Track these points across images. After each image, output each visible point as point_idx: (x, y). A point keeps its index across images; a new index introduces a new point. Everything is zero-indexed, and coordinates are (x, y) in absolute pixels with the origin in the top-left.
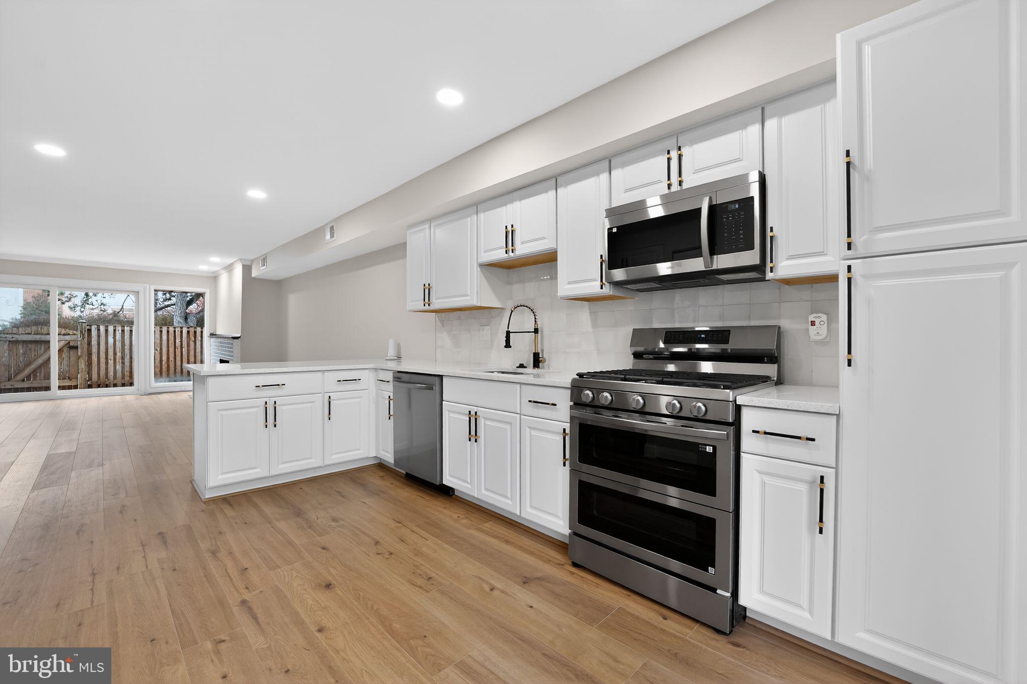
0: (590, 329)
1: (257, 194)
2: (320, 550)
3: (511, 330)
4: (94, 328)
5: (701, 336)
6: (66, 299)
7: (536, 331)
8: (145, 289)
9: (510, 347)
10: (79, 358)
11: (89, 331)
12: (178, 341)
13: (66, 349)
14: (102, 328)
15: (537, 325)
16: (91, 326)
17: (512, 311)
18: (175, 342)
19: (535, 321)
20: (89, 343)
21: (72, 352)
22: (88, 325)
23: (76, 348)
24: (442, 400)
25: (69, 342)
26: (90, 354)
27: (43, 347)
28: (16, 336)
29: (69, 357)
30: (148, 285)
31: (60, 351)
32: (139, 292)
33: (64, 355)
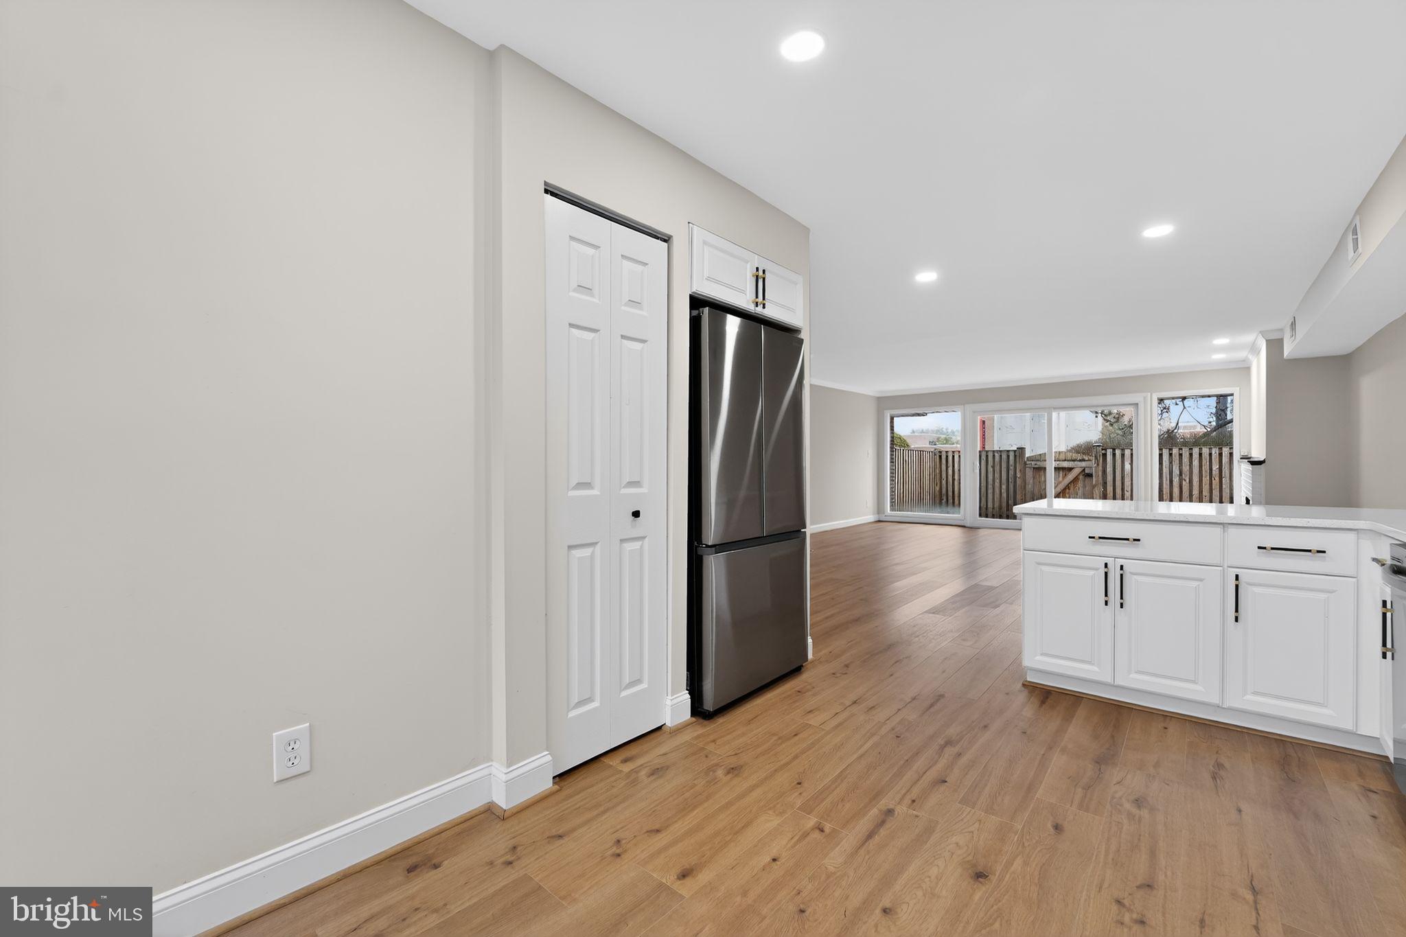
1: (1158, 231)
2: (1049, 825)
4: (1109, 452)
6: (1115, 420)
8: (1145, 398)
10: (1094, 487)
11: (1105, 455)
12: (1215, 467)
13: (1081, 477)
14: (1118, 452)
16: (1106, 450)
18: (1211, 469)
20: (1104, 472)
21: (1088, 480)
22: (1102, 450)
23: (1090, 475)
25: (1084, 470)
26: (1105, 484)
27: (1061, 475)
28: (1038, 463)
29: (1084, 486)
30: (1149, 394)
31: (1076, 480)
32: (1137, 404)
33: (1080, 484)
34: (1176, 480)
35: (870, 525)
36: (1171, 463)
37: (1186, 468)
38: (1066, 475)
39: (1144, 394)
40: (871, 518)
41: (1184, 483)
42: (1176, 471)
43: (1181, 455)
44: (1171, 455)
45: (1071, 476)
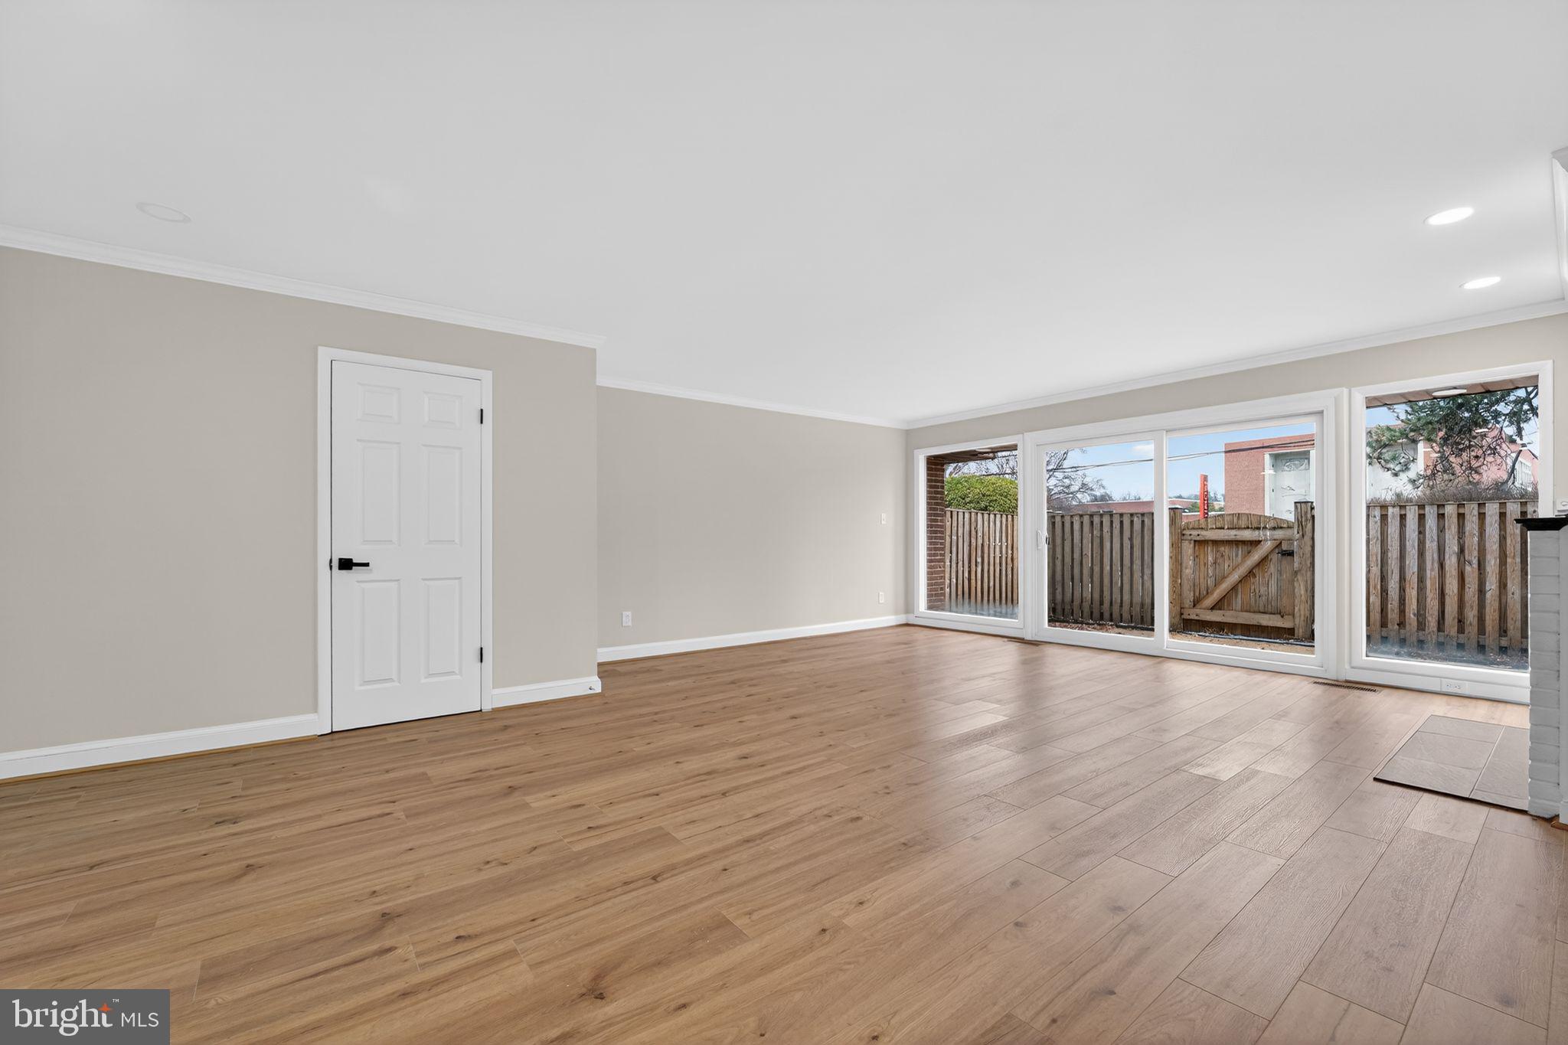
10: (1295, 573)
13: (1274, 556)
21: (1285, 562)
23: (1291, 554)
25: (1279, 545)
27: (1240, 552)
28: (1203, 533)
29: (1280, 572)
30: (1345, 391)
31: (1264, 560)
32: (1322, 412)
33: (1272, 568)
34: (1451, 562)
35: (890, 631)
36: (1441, 530)
37: (1472, 541)
38: (1249, 552)
39: (1336, 391)
40: (891, 620)
41: (1468, 568)
42: (1452, 547)
43: (1461, 517)
44: (1441, 516)
45: (1256, 556)
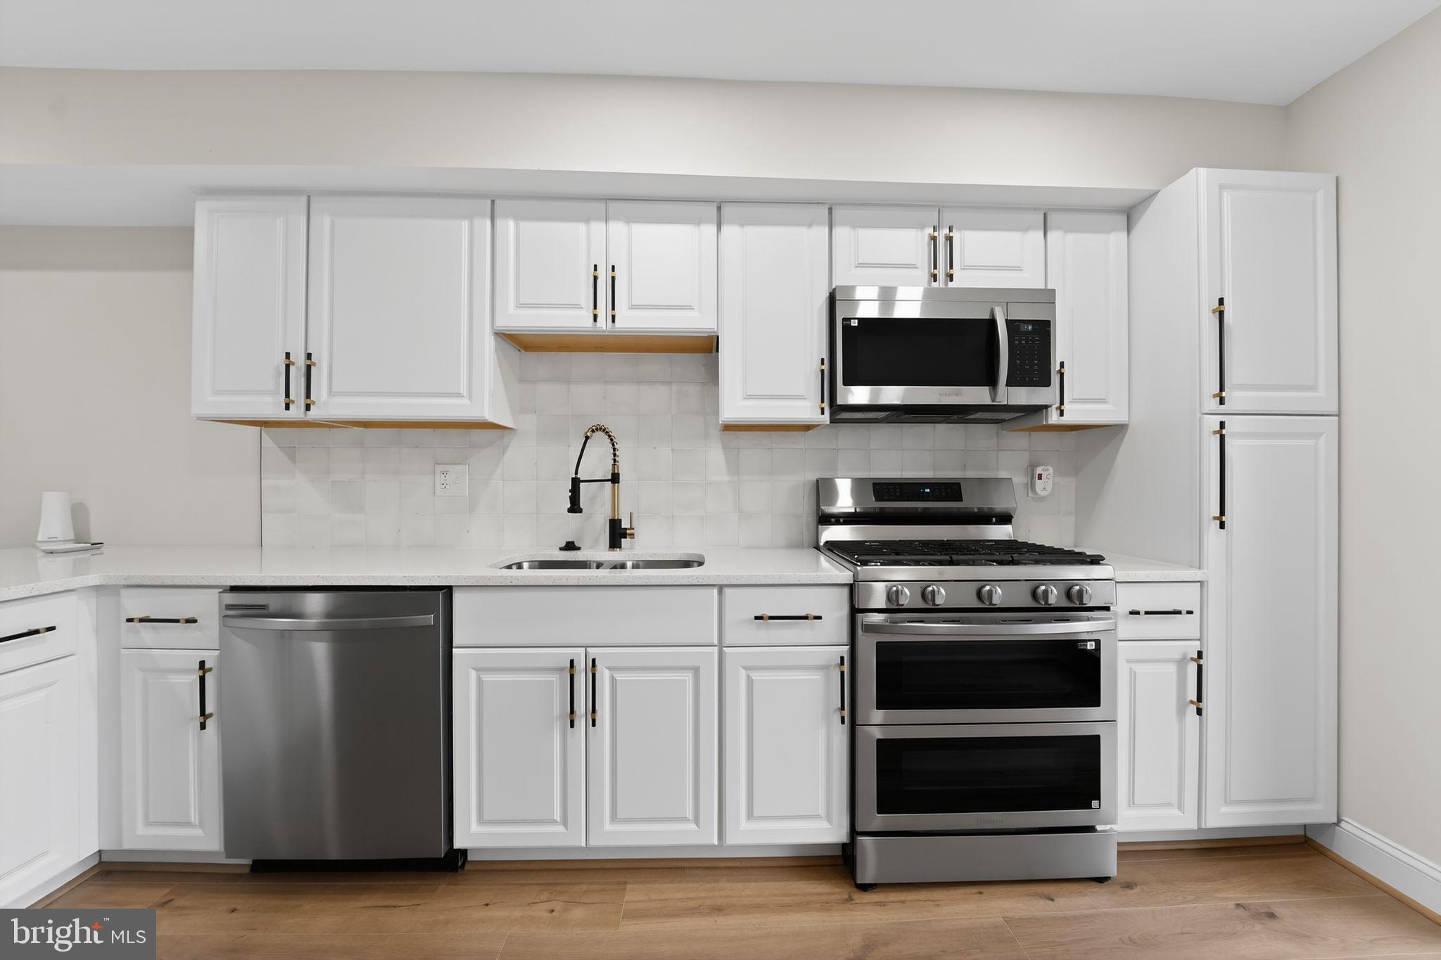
0: (725, 478)
3: (581, 476)
5: (924, 490)
7: (615, 478)
9: (580, 511)
15: (618, 466)
17: (587, 438)
19: (615, 461)
24: (451, 647)
